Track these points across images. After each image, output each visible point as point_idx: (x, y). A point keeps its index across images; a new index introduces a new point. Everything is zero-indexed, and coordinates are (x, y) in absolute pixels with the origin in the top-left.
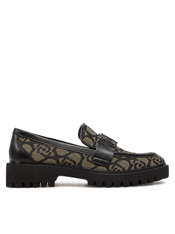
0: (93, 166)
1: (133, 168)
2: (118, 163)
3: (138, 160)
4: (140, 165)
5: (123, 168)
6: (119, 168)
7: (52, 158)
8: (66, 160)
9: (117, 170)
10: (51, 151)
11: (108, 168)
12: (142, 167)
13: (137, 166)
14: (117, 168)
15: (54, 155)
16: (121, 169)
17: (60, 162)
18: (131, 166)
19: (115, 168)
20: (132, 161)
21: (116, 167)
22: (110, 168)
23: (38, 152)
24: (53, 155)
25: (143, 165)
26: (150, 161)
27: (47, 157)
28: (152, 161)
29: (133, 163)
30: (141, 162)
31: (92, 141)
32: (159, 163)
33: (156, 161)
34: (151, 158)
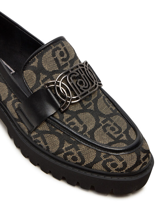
1: (61, 155)
2: (45, 135)
3: (77, 149)
4: (74, 158)
5: (48, 147)
6: (42, 143)
9: (39, 144)
11: (30, 132)
12: (76, 163)
14: (40, 142)
16: (45, 146)
18: (59, 151)
19: (37, 139)
20: (67, 145)
21: (39, 138)
22: (32, 135)
25: (79, 161)
28: (101, 162)
29: (67, 149)
30: (80, 154)
31: (35, 80)
32: (113, 170)
33: (109, 164)
34: (105, 157)
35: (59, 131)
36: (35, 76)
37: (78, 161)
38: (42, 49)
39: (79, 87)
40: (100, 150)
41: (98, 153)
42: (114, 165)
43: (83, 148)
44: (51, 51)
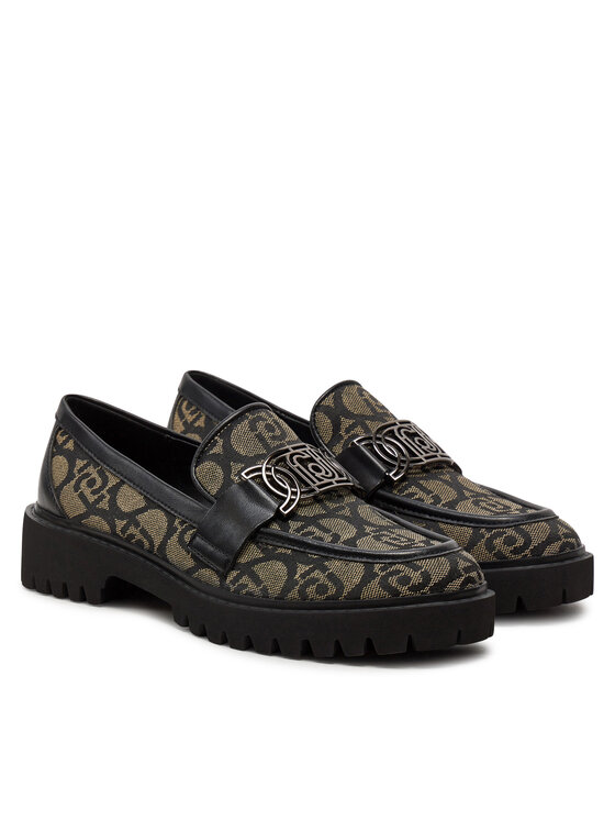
0: (190, 563)
2: (256, 568)
3: (324, 569)
4: (322, 589)
5: (265, 590)
6: (252, 587)
7: (102, 513)
8: (132, 530)
9: (244, 592)
10: (104, 492)
11: (223, 577)
12: (328, 598)
13: (311, 590)
14: (247, 586)
15: (106, 507)
16: (257, 590)
17: (118, 529)
18: (290, 583)
19: (241, 581)
20: (302, 569)
21: (245, 579)
22: (228, 581)
23: (77, 487)
24: (104, 505)
25: (332, 591)
26: (368, 576)
27: (92, 509)
28: (377, 580)
29: (303, 576)
30: (331, 577)
31: (221, 477)
32: (404, 590)
33: (393, 581)
34: (382, 569)
35: (284, 551)
36: (220, 471)
37: (330, 593)
38: (229, 422)
39: (313, 474)
40: (370, 561)
41: (369, 566)
42: (405, 580)
43: (335, 565)
44: (246, 422)
